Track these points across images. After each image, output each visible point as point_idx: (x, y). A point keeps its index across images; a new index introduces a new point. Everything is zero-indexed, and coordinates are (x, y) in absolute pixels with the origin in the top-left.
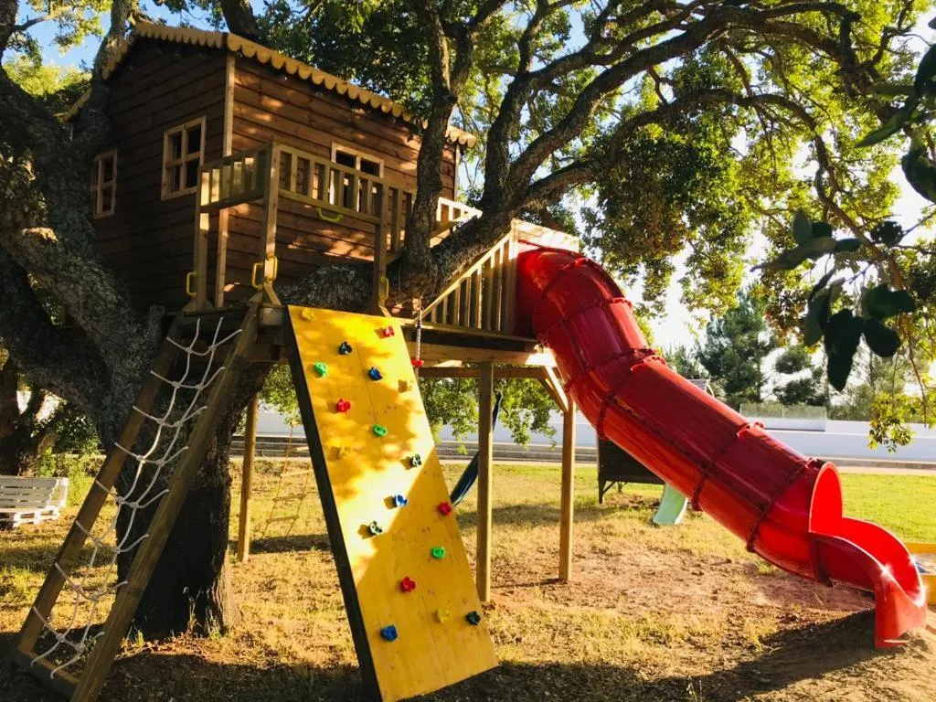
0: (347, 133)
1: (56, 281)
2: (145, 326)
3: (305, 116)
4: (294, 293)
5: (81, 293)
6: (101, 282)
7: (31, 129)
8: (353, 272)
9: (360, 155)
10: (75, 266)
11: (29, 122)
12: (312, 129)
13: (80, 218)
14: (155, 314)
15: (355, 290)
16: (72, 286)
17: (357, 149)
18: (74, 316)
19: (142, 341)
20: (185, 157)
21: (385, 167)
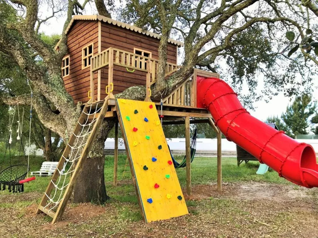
0: (139, 44)
1: (49, 95)
2: (76, 108)
3: (124, 40)
4: (121, 96)
5: (57, 98)
6: (63, 95)
7: (43, 51)
8: (140, 88)
9: (143, 51)
10: (55, 90)
11: (42, 49)
12: (127, 44)
13: (58, 77)
14: (79, 104)
15: (141, 94)
16: (54, 96)
17: (143, 49)
18: (55, 106)
19: (76, 113)
20: (88, 55)
21: (152, 55)
